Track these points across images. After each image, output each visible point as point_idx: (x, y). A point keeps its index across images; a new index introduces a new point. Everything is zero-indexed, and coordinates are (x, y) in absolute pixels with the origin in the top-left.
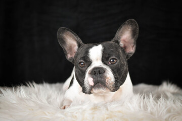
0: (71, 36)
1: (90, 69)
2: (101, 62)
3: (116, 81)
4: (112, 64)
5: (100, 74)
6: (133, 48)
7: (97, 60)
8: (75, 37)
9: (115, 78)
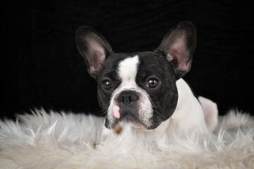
1: (117, 92)
4: (150, 87)
5: (131, 101)
7: (129, 79)
8: (102, 41)
9: (154, 109)
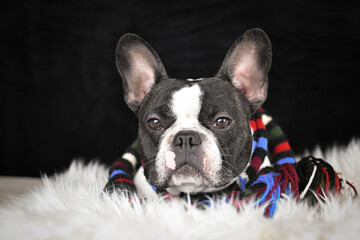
0: (145, 56)
2: (196, 121)
3: (224, 164)
5: (191, 145)
6: (262, 91)
7: (188, 116)
9: (223, 158)
